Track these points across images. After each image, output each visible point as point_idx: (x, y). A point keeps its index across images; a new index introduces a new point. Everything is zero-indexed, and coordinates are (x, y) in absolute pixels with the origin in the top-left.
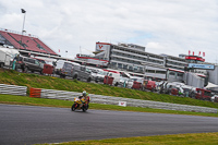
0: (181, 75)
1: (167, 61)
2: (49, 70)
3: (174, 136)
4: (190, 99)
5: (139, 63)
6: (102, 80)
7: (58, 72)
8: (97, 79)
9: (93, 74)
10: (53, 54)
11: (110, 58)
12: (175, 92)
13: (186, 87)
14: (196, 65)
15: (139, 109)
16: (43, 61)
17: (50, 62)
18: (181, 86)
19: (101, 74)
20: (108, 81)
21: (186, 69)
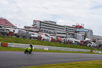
0: (73, 35)
1: (67, 29)
2: (11, 34)
3: (71, 63)
4: (78, 46)
5: (54, 30)
6: (36, 38)
7: (16, 35)
8: (34, 38)
9: (32, 35)
10: (13, 26)
11: (40, 28)
12: (71, 43)
13: (76, 40)
14: (80, 30)
15: (54, 51)
16: (8, 30)
17: (11, 30)
18: (74, 40)
19: (36, 35)
20: (39, 38)
21: (76, 32)
